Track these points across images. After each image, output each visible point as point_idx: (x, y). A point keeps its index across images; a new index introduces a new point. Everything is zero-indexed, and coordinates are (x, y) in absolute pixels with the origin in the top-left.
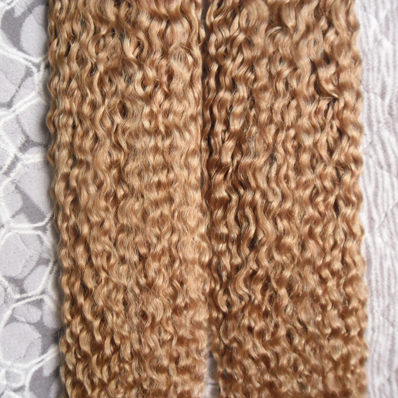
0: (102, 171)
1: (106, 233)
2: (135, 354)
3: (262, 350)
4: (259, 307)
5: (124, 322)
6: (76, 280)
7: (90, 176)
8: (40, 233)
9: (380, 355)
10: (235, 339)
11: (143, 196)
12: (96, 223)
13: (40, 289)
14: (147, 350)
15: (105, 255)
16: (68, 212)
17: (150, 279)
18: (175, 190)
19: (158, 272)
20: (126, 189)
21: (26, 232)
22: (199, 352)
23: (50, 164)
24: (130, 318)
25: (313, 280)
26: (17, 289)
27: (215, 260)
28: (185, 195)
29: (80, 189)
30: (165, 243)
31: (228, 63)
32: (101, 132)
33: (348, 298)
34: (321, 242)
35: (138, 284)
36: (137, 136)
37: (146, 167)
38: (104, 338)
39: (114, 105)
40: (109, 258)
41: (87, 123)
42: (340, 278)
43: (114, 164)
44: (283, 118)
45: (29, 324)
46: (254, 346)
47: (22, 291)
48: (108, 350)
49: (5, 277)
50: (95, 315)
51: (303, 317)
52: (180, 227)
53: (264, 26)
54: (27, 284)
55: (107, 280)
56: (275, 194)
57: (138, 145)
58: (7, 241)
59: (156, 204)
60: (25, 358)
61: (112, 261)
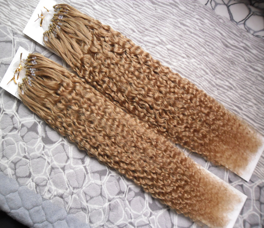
0: (104, 141)
1: (122, 153)
2: (161, 168)
3: (183, 127)
4: (170, 118)
5: (150, 165)
6: (129, 172)
7: (103, 146)
8: (110, 175)
9: (208, 87)
10: (175, 133)
11: (118, 134)
12: (117, 154)
13: (126, 186)
14: (162, 164)
15: (128, 157)
16: (109, 161)
17: (142, 148)
18: (122, 122)
19: (142, 144)
20: (113, 137)
21: (107, 179)
22: (172, 147)
23: (93, 157)
24: (150, 163)
25: (172, 96)
26: (122, 194)
27: (149, 123)
28: (125, 120)
29: (105, 152)
30: (135, 136)
31: (96, 78)
32: (93, 134)
33: (184, 88)
34: (163, 85)
35: (141, 153)
36: (100, 123)
37: (111, 127)
38: (151, 175)
39: (88, 124)
40: (129, 157)
41: (88, 136)
42: (176, 86)
43: (104, 136)
44: (121, 72)
45: (134, 197)
46: (180, 128)
47: (123, 193)
48: (155, 176)
49: (116, 195)
50: (143, 173)
51: (180, 106)
52: (133, 128)
53: (92, 60)
54: (122, 190)
55: (135, 162)
56: (141, 90)
57: (103, 125)
58: (106, 187)
59: (122, 131)
60: (143, 206)
61: (131, 157)
